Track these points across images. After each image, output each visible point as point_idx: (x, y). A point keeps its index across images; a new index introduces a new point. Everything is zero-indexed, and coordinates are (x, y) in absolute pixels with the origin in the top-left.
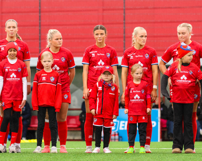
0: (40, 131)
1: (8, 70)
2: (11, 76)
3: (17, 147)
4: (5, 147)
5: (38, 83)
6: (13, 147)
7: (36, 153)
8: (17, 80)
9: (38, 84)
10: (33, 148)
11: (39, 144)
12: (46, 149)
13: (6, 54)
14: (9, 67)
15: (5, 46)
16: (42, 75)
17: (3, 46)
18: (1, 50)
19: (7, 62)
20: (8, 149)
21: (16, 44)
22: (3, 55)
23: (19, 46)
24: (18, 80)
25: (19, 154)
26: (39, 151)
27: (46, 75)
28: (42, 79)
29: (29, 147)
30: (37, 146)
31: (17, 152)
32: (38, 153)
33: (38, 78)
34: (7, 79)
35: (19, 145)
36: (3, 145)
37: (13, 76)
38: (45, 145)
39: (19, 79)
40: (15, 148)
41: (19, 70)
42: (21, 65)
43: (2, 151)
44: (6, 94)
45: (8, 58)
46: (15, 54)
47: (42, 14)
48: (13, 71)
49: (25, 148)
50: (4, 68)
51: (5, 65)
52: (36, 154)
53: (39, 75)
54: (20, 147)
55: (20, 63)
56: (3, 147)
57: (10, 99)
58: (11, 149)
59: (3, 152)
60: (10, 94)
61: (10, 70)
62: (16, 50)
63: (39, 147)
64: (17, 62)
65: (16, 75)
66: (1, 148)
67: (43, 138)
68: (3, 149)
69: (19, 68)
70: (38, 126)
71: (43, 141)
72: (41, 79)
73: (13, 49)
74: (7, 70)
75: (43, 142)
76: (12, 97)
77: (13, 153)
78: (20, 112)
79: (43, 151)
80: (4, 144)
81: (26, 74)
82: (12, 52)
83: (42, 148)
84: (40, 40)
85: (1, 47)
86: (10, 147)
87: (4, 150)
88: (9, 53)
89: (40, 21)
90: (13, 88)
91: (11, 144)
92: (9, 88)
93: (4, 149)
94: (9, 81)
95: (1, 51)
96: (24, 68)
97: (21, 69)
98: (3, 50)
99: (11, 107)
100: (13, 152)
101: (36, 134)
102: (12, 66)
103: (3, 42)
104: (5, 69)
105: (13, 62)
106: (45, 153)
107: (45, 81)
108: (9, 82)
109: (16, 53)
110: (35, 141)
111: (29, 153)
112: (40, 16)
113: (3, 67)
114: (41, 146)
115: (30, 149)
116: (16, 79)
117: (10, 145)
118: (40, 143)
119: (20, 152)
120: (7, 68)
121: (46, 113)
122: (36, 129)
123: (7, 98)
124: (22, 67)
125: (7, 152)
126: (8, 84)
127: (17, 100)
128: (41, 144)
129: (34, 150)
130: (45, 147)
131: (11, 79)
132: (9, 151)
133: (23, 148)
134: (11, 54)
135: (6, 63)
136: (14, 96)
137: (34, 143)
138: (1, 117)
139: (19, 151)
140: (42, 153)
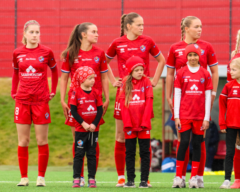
0: (229, 160)
1: (188, 80)
2: (192, 88)
3: (199, 181)
4: (184, 180)
5: (228, 97)
6: (193, 180)
7: (224, 189)
8: (198, 94)
9: (228, 99)
10: (220, 182)
11: (228, 177)
12: (237, 183)
13: (186, 60)
14: (189, 77)
15: (184, 49)
16: (234, 87)
17: (181, 50)
18: (179, 55)
19: (187, 70)
20: (188, 183)
21: (197, 46)
22: (182, 61)
23: (201, 49)
24: (200, 94)
25: (202, 189)
26: (228, 186)
27: (238, 87)
28: (233, 92)
29: (214, 181)
30: (225, 179)
31: (199, 188)
32: (226, 189)
33: (228, 91)
34: (187, 92)
35: (202, 178)
36: (181, 178)
37: (194, 88)
38: (236, 178)
39: (201, 92)
40: (197, 182)
41: (202, 80)
42: (204, 74)
43: (179, 186)
44: (184, 112)
45: (188, 65)
46: (196, 60)
47: (234, 9)
48: (195, 82)
49: (210, 182)
50: (183, 77)
51: (184, 74)
52: (223, 191)
53: (230, 87)
54: (203, 181)
55: (203, 72)
56: (181, 180)
57: (189, 118)
58: (191, 183)
59: (181, 187)
60: (189, 111)
61: (190, 80)
62: (197, 54)
63: (227, 181)
64: (200, 70)
65: (198, 87)
66: (179, 182)
67: (233, 169)
68: (181, 183)
69: (202, 79)
70: (226, 153)
71: (233, 173)
72: (231, 92)
73: (193, 53)
74: (186, 80)
75: (233, 175)
76: (191, 115)
77: (194, 189)
78: (202, 136)
79: (233, 187)
80: (183, 177)
81: (210, 86)
82: (193, 57)
83: (232, 182)
84: (231, 42)
85: (179, 51)
86: (190, 181)
87: (183, 185)
88: (189, 58)
89: (231, 18)
90: (193, 104)
91: (192, 176)
92: (188, 103)
93: (183, 183)
94: (189, 94)
95: (179, 57)
96: (208, 78)
97: (204, 79)
98: (181, 55)
99: (190, 128)
100: (194, 187)
101: (224, 163)
102: (194, 75)
103: (180, 44)
104: (184, 79)
105: (194, 70)
106: (235, 188)
107: (236, 96)
108: (189, 96)
109: (197, 57)
110: (223, 173)
111: (215, 189)
112: (231, 12)
113: (181, 76)
114: (230, 180)
115: (216, 184)
116: (197, 92)
117: (190, 177)
118: (228, 175)
119: (203, 188)
120: (186, 77)
121: (237, 136)
122: (225, 158)
123: (186, 117)
124: (206, 76)
125: (186, 187)
126: (187, 99)
127: (198, 119)
128: (231, 177)
129: (222, 184)
130: (236, 182)
131: (191, 92)
132: (189, 186)
133: (208, 182)
134: (191, 59)
135: (185, 72)
136: (194, 115)
137: (221, 176)
138: (179, 142)
139: (202, 185)
140: (232, 189)
